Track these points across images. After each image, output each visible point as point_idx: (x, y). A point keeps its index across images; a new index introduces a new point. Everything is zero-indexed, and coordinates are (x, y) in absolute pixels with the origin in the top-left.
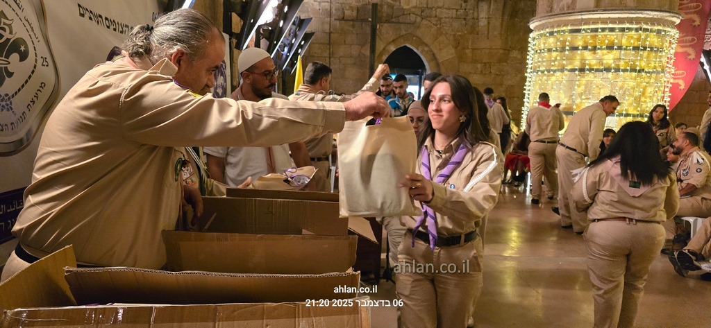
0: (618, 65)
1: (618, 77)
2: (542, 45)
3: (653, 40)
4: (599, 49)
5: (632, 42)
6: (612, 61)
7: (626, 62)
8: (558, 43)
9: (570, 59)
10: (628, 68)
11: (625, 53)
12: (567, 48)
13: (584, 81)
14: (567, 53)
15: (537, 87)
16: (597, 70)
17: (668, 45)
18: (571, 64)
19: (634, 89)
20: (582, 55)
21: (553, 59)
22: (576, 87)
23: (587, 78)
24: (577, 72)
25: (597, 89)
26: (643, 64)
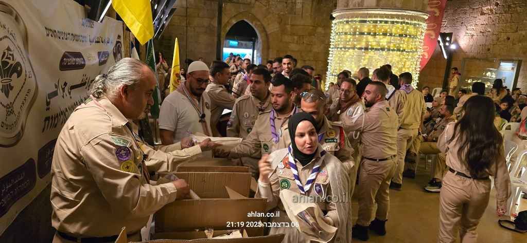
0: (389, 47)
1: (389, 54)
2: (341, 30)
3: (411, 30)
4: (378, 35)
5: (399, 31)
6: (386, 44)
7: (394, 45)
8: (352, 30)
9: (359, 41)
10: (396, 49)
11: (394, 38)
12: (357, 33)
13: (367, 57)
14: (357, 36)
15: (337, 59)
16: (376, 49)
17: (420, 33)
18: (359, 44)
19: (398, 62)
20: (367, 38)
21: (348, 40)
22: (362, 61)
23: (369, 54)
24: (363, 50)
25: (375, 62)
26: (405, 46)
